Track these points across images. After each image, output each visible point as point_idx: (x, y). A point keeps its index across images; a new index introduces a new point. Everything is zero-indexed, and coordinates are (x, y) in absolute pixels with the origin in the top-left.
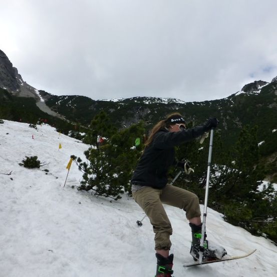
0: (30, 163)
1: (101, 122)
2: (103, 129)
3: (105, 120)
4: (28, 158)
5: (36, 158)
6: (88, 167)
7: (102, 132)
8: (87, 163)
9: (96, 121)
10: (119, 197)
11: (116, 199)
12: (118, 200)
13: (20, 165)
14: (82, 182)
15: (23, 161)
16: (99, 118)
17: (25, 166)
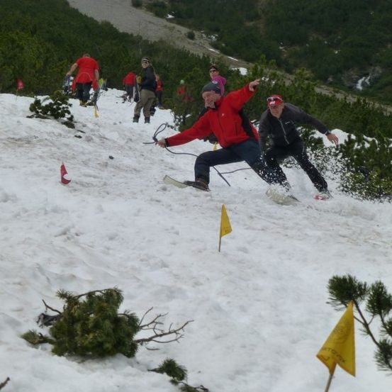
0: (86, 331)
4: (71, 300)
5: (113, 297)
17: (59, 351)
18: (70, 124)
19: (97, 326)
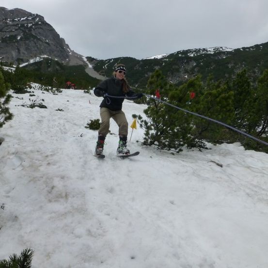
1: (157, 81)
2: (160, 87)
3: (161, 78)
4: (92, 121)
5: (98, 120)
6: (149, 124)
7: (159, 90)
8: (147, 121)
9: (153, 80)
10: (181, 150)
11: (178, 152)
12: (180, 152)
13: (86, 127)
14: (145, 138)
15: (88, 124)
16: (155, 77)
17: (90, 129)
18: (90, 94)
19: (96, 125)
